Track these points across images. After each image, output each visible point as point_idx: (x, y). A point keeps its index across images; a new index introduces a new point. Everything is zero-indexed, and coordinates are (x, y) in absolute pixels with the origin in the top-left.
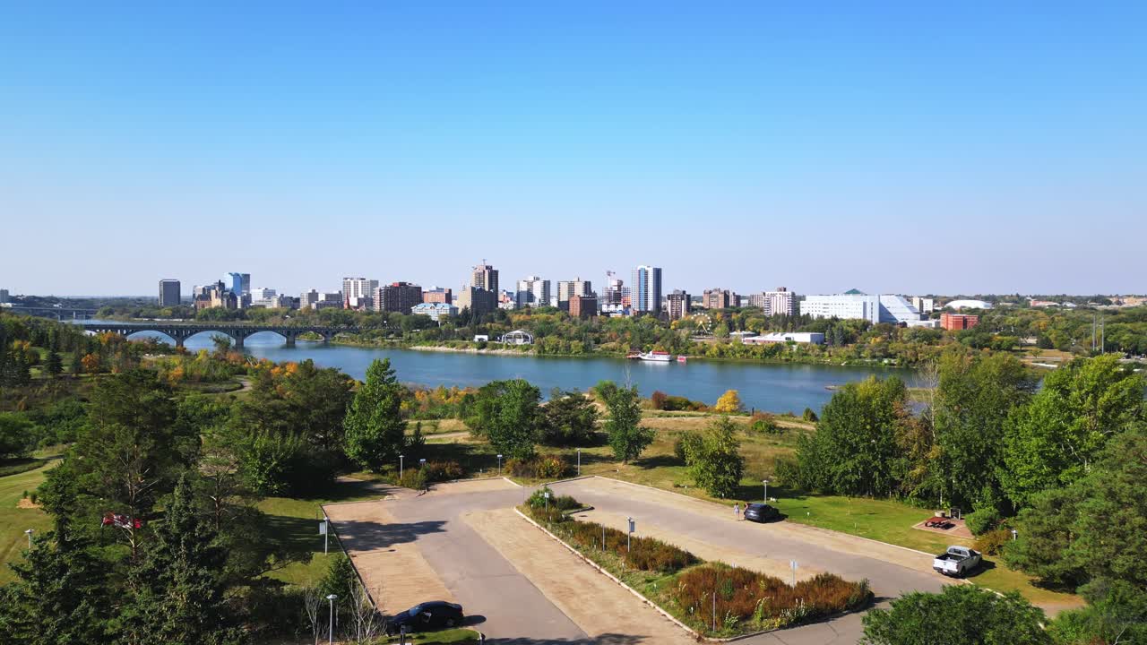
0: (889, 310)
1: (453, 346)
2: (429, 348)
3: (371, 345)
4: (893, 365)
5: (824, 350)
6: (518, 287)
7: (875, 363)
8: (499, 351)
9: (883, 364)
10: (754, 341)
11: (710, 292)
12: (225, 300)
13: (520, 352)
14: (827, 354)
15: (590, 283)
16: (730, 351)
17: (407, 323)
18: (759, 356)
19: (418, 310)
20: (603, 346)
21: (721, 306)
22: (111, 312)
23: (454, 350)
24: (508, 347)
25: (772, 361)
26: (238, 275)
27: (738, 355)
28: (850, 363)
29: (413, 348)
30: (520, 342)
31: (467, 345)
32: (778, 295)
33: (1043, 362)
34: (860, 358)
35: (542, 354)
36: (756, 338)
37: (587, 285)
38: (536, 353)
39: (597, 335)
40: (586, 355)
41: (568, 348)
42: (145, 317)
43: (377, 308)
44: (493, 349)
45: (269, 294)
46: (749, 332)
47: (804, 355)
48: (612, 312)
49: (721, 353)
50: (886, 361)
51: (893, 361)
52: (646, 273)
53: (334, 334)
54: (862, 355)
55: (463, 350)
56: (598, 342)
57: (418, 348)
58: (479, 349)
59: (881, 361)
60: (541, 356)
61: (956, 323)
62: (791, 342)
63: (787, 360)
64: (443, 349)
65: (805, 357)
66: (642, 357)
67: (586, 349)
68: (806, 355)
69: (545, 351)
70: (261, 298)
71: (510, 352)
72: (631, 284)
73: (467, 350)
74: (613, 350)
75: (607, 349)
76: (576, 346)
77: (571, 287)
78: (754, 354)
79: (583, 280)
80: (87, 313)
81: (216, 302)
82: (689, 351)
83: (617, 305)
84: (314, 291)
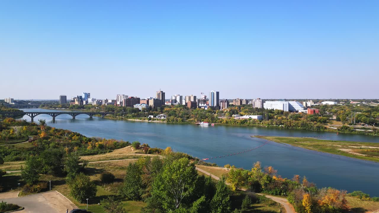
0: (293, 106)
1: (141, 119)
2: (133, 120)
3: (116, 119)
4: (283, 127)
5: (261, 122)
6: (172, 98)
7: (277, 127)
8: (155, 121)
9: (279, 127)
10: (239, 118)
11: (236, 100)
12: (79, 102)
13: (161, 122)
14: (261, 123)
15: (196, 96)
16: (230, 122)
17: (130, 111)
18: (239, 124)
19: (136, 106)
20: (189, 119)
21: (239, 104)
22: (43, 106)
23: (141, 120)
24: (158, 120)
25: (243, 125)
26: (86, 93)
27: (232, 123)
28: (268, 126)
29: (129, 120)
30: (162, 118)
31: (145, 119)
32: (257, 101)
33: (333, 127)
34: (272, 124)
35: (168, 122)
36: (240, 117)
37: (195, 97)
38: (167, 122)
39: (188, 116)
40: (183, 123)
41: (177, 120)
42: (53, 108)
43: (123, 105)
44: (153, 120)
45: (93, 100)
46: (239, 115)
47: (254, 123)
48: (202, 106)
49: (227, 122)
50: (280, 126)
51: (283, 126)
52: (214, 93)
53: (105, 115)
54: (273, 123)
55: (143, 121)
56: (188, 118)
57: (130, 120)
58: (149, 120)
59: (279, 126)
60: (168, 123)
61: (311, 112)
62: (250, 119)
63: (248, 125)
64: (138, 120)
65: (254, 124)
66: (200, 124)
67: (183, 121)
68: (255, 123)
69: (169, 121)
70: (91, 101)
71: (158, 121)
72: (209, 97)
73: (145, 121)
74: (192, 121)
75: (190, 121)
76: (179, 120)
77: (190, 98)
78: (238, 123)
79: (194, 95)
80: (37, 106)
81: (76, 103)
82: (217, 122)
83: (204, 104)
84: (107, 99)
